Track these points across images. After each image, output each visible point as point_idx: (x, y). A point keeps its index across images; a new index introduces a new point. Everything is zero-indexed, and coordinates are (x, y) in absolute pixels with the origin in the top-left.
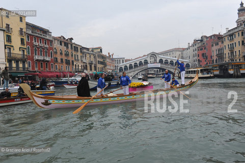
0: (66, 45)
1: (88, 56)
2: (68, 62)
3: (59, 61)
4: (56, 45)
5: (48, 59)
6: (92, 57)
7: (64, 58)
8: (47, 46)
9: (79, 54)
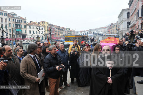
0: (58, 29)
1: (65, 32)
2: (58, 34)
3: (56, 34)
4: (55, 29)
5: (53, 34)
6: (66, 32)
7: (58, 33)
8: (53, 30)
9: (62, 31)
